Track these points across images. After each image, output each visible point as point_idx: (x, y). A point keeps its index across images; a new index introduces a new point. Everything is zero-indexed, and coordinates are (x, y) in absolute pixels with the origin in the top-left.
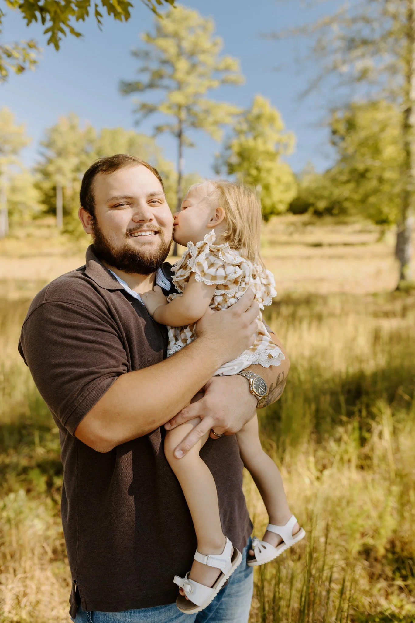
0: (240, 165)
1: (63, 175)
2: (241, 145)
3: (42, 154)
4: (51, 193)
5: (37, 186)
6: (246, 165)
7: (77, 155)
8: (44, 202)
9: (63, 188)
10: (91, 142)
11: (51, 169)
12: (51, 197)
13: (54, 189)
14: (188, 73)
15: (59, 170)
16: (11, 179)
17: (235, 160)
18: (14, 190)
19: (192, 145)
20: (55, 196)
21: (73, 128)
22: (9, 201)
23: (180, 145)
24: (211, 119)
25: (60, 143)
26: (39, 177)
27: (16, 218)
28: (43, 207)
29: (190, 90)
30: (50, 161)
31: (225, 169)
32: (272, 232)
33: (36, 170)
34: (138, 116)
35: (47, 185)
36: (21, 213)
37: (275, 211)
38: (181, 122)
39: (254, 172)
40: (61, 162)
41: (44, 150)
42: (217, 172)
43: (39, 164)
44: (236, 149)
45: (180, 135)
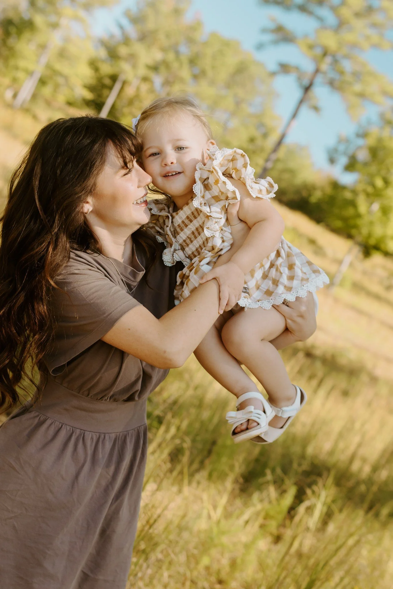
0: (366, 164)
1: (134, 66)
2: (380, 140)
3: (121, 27)
4: (107, 81)
5: (93, 64)
6: (373, 169)
7: (164, 50)
8: (91, 88)
9: (124, 83)
10: (190, 41)
11: (123, 51)
12: (104, 86)
13: (114, 78)
14: (358, 15)
15: (132, 58)
16: (67, 40)
17: (363, 156)
18: (62, 54)
19: (316, 109)
20: (111, 88)
21: (177, 12)
22: (49, 66)
23: (301, 102)
24: (357, 88)
25: (150, 25)
26: (103, 53)
27: (47, 91)
28: (89, 95)
29: (348, 37)
30: (126, 41)
31: (343, 161)
32: (365, 273)
33: (103, 43)
34: (267, 38)
35: (106, 69)
36: (57, 87)
37: (382, 246)
38: (317, 71)
39: (379, 183)
40: (139, 49)
41: (125, 22)
42: (332, 161)
43: (112, 36)
44: (371, 141)
45: (307, 89)
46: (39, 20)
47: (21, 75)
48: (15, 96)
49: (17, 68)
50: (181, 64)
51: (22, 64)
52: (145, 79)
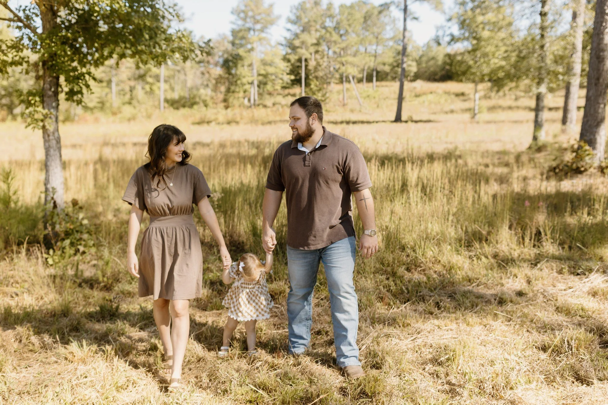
1: (307, 48)
3: (289, 30)
4: (297, 64)
5: (286, 59)
8: (291, 73)
9: (306, 60)
10: (331, 16)
11: (297, 43)
12: (296, 68)
13: (300, 60)
15: (303, 44)
18: (264, 63)
20: (300, 67)
21: (317, 3)
22: (259, 75)
25: (305, 19)
26: (287, 50)
28: (292, 77)
30: (296, 36)
35: (293, 58)
40: (305, 37)
41: (289, 26)
45: (405, 10)
46: (241, 52)
47: (247, 87)
48: (249, 100)
49: (243, 85)
50: (331, 33)
51: (244, 80)
52: (317, 52)
